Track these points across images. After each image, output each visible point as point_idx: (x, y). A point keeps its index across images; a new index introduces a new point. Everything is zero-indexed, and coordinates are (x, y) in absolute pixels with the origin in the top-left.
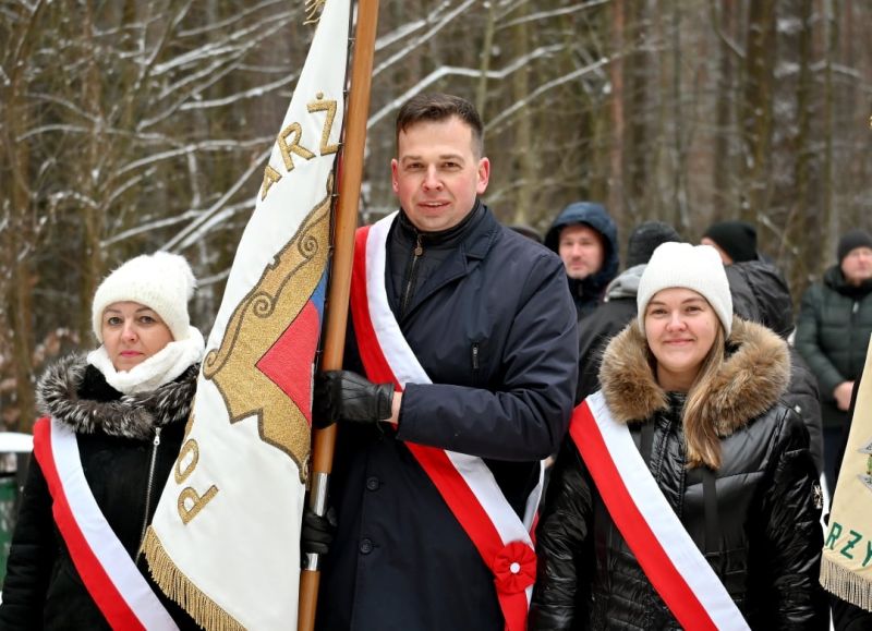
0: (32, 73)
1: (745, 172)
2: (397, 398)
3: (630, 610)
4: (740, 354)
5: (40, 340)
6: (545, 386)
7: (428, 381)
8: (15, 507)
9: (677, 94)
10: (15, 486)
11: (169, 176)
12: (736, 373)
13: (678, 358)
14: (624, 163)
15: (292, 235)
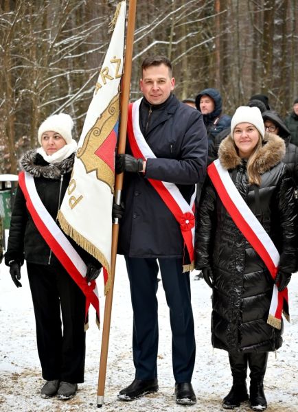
0: (12, 47)
1: (263, 75)
2: (145, 163)
3: (229, 235)
4: (267, 145)
5: (17, 140)
6: (196, 158)
7: (155, 157)
8: (11, 200)
9: (238, 46)
10: (11, 193)
11: (61, 82)
12: (266, 151)
13: (245, 147)
14: (220, 72)
15: (106, 107)
